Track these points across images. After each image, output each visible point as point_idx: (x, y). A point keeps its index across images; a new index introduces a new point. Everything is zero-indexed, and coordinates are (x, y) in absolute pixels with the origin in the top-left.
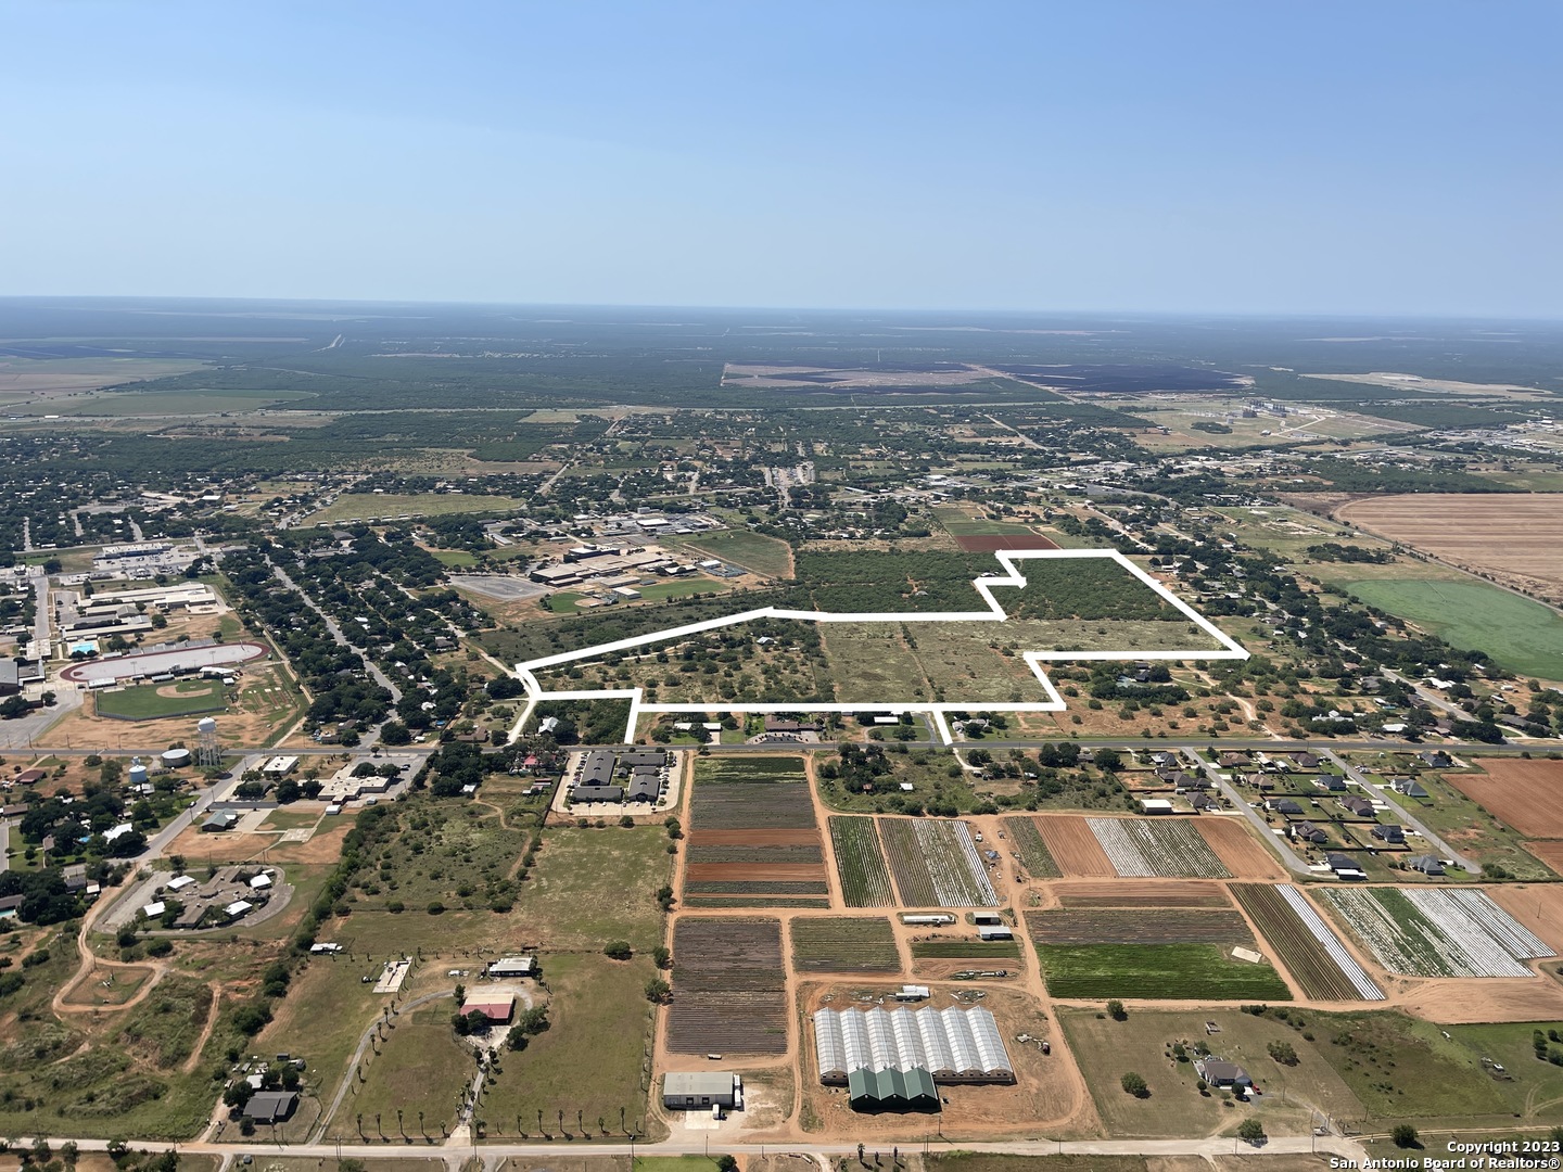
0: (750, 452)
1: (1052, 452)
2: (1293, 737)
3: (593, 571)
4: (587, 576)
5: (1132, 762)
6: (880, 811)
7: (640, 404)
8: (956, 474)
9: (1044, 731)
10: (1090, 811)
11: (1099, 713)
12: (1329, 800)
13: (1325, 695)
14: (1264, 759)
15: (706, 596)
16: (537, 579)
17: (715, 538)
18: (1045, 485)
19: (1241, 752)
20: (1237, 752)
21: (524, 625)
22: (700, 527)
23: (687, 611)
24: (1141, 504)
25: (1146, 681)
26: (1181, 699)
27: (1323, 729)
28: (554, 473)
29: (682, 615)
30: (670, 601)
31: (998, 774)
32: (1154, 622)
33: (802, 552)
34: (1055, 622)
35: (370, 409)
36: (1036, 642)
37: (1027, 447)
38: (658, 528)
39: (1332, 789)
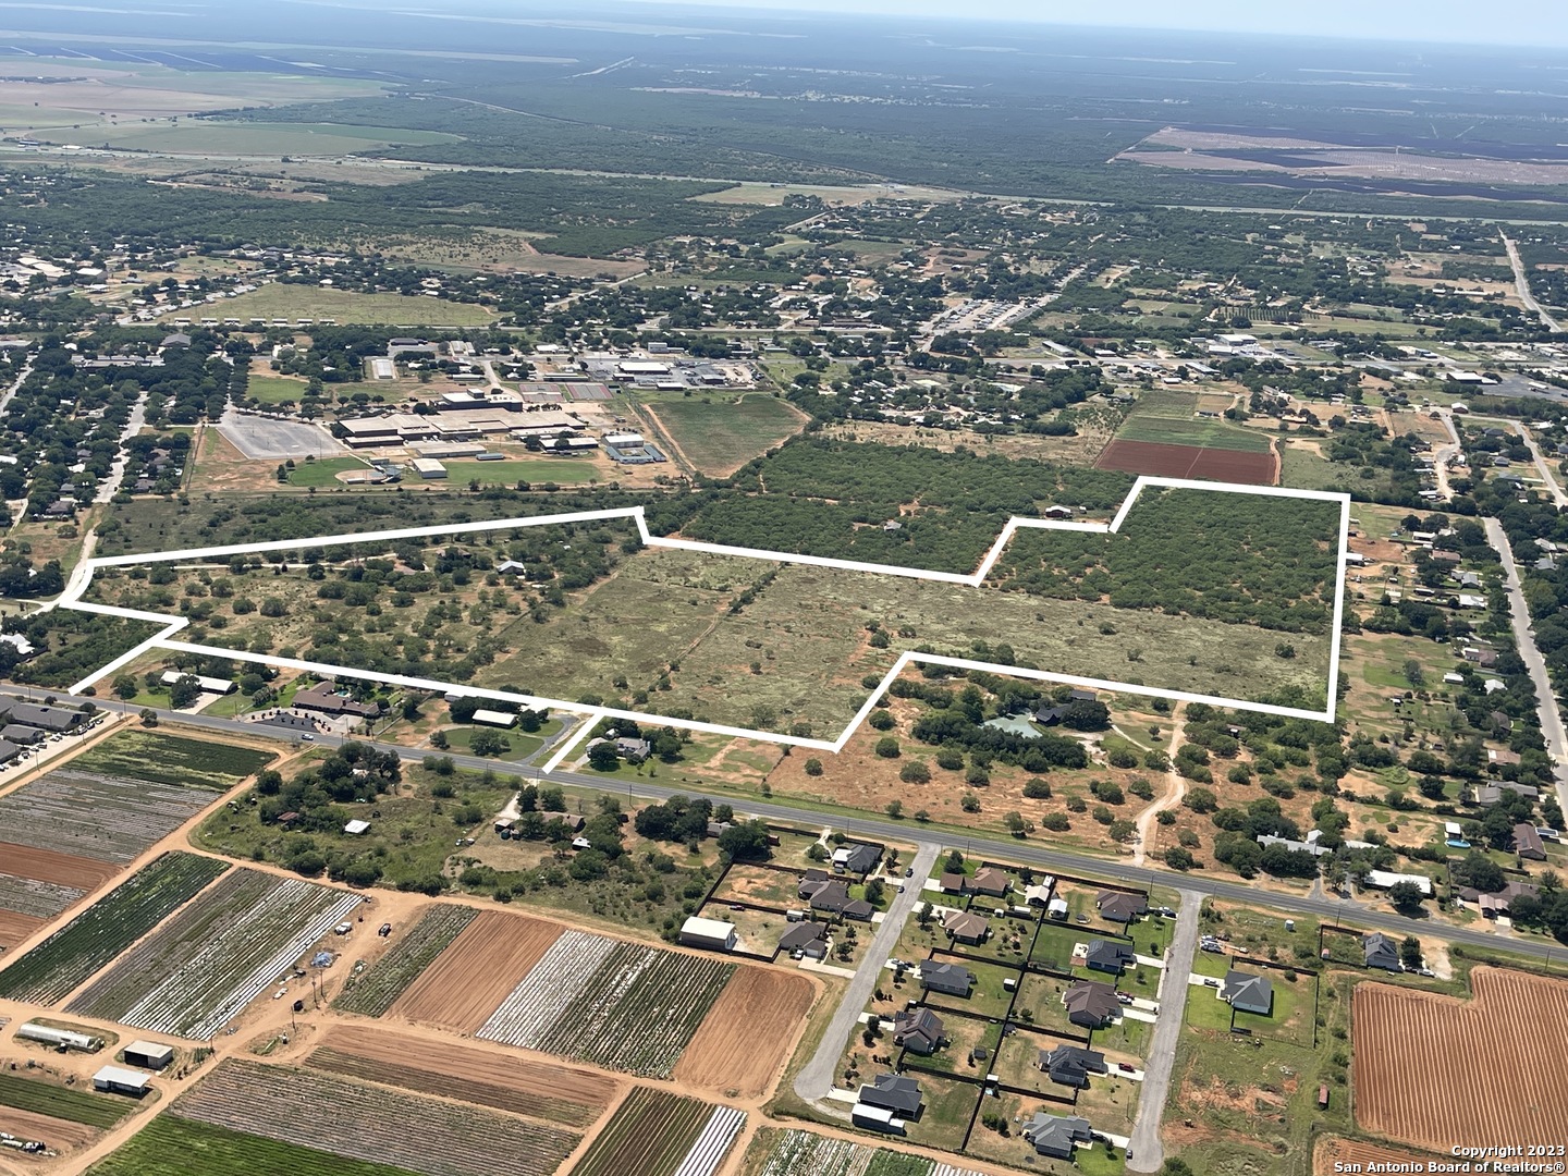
0: (982, 272)
1: (1534, 315)
2: (1169, 864)
3: (432, 429)
4: (417, 437)
5: (793, 855)
6: (258, 857)
7: (922, 184)
8: (1287, 336)
9: (731, 777)
10: (596, 920)
11: (885, 762)
12: (1052, 982)
13: (1363, 801)
14: (1037, 891)
15: (541, 488)
16: (340, 432)
17: (707, 402)
18: (1422, 372)
19: (1014, 870)
20: (1007, 868)
21: (208, 496)
22: (708, 382)
23: (480, 506)
24: (1556, 420)
25: (1054, 722)
26: (1061, 763)
27: (1235, 858)
28: (614, 279)
29: (460, 511)
30: (474, 488)
31: (531, 832)
32: (1237, 628)
33: (806, 438)
34: (1050, 602)
35: (500, 165)
36: (958, 631)
37: (1506, 303)
38: (636, 377)
39: (1093, 965)
